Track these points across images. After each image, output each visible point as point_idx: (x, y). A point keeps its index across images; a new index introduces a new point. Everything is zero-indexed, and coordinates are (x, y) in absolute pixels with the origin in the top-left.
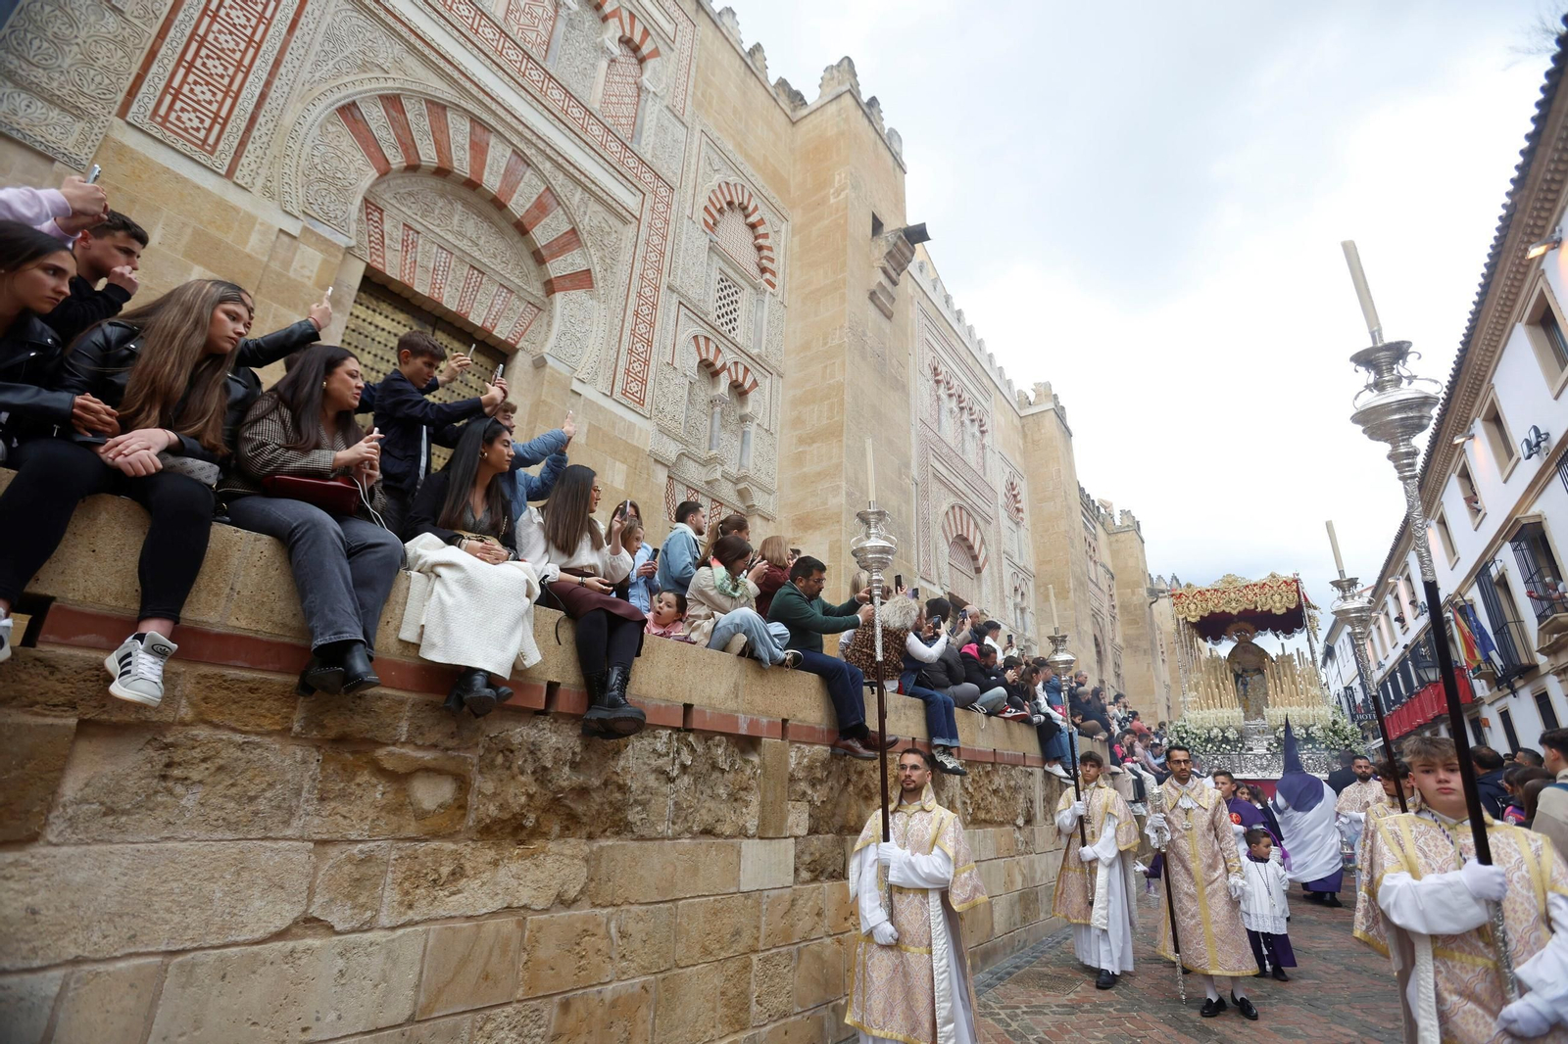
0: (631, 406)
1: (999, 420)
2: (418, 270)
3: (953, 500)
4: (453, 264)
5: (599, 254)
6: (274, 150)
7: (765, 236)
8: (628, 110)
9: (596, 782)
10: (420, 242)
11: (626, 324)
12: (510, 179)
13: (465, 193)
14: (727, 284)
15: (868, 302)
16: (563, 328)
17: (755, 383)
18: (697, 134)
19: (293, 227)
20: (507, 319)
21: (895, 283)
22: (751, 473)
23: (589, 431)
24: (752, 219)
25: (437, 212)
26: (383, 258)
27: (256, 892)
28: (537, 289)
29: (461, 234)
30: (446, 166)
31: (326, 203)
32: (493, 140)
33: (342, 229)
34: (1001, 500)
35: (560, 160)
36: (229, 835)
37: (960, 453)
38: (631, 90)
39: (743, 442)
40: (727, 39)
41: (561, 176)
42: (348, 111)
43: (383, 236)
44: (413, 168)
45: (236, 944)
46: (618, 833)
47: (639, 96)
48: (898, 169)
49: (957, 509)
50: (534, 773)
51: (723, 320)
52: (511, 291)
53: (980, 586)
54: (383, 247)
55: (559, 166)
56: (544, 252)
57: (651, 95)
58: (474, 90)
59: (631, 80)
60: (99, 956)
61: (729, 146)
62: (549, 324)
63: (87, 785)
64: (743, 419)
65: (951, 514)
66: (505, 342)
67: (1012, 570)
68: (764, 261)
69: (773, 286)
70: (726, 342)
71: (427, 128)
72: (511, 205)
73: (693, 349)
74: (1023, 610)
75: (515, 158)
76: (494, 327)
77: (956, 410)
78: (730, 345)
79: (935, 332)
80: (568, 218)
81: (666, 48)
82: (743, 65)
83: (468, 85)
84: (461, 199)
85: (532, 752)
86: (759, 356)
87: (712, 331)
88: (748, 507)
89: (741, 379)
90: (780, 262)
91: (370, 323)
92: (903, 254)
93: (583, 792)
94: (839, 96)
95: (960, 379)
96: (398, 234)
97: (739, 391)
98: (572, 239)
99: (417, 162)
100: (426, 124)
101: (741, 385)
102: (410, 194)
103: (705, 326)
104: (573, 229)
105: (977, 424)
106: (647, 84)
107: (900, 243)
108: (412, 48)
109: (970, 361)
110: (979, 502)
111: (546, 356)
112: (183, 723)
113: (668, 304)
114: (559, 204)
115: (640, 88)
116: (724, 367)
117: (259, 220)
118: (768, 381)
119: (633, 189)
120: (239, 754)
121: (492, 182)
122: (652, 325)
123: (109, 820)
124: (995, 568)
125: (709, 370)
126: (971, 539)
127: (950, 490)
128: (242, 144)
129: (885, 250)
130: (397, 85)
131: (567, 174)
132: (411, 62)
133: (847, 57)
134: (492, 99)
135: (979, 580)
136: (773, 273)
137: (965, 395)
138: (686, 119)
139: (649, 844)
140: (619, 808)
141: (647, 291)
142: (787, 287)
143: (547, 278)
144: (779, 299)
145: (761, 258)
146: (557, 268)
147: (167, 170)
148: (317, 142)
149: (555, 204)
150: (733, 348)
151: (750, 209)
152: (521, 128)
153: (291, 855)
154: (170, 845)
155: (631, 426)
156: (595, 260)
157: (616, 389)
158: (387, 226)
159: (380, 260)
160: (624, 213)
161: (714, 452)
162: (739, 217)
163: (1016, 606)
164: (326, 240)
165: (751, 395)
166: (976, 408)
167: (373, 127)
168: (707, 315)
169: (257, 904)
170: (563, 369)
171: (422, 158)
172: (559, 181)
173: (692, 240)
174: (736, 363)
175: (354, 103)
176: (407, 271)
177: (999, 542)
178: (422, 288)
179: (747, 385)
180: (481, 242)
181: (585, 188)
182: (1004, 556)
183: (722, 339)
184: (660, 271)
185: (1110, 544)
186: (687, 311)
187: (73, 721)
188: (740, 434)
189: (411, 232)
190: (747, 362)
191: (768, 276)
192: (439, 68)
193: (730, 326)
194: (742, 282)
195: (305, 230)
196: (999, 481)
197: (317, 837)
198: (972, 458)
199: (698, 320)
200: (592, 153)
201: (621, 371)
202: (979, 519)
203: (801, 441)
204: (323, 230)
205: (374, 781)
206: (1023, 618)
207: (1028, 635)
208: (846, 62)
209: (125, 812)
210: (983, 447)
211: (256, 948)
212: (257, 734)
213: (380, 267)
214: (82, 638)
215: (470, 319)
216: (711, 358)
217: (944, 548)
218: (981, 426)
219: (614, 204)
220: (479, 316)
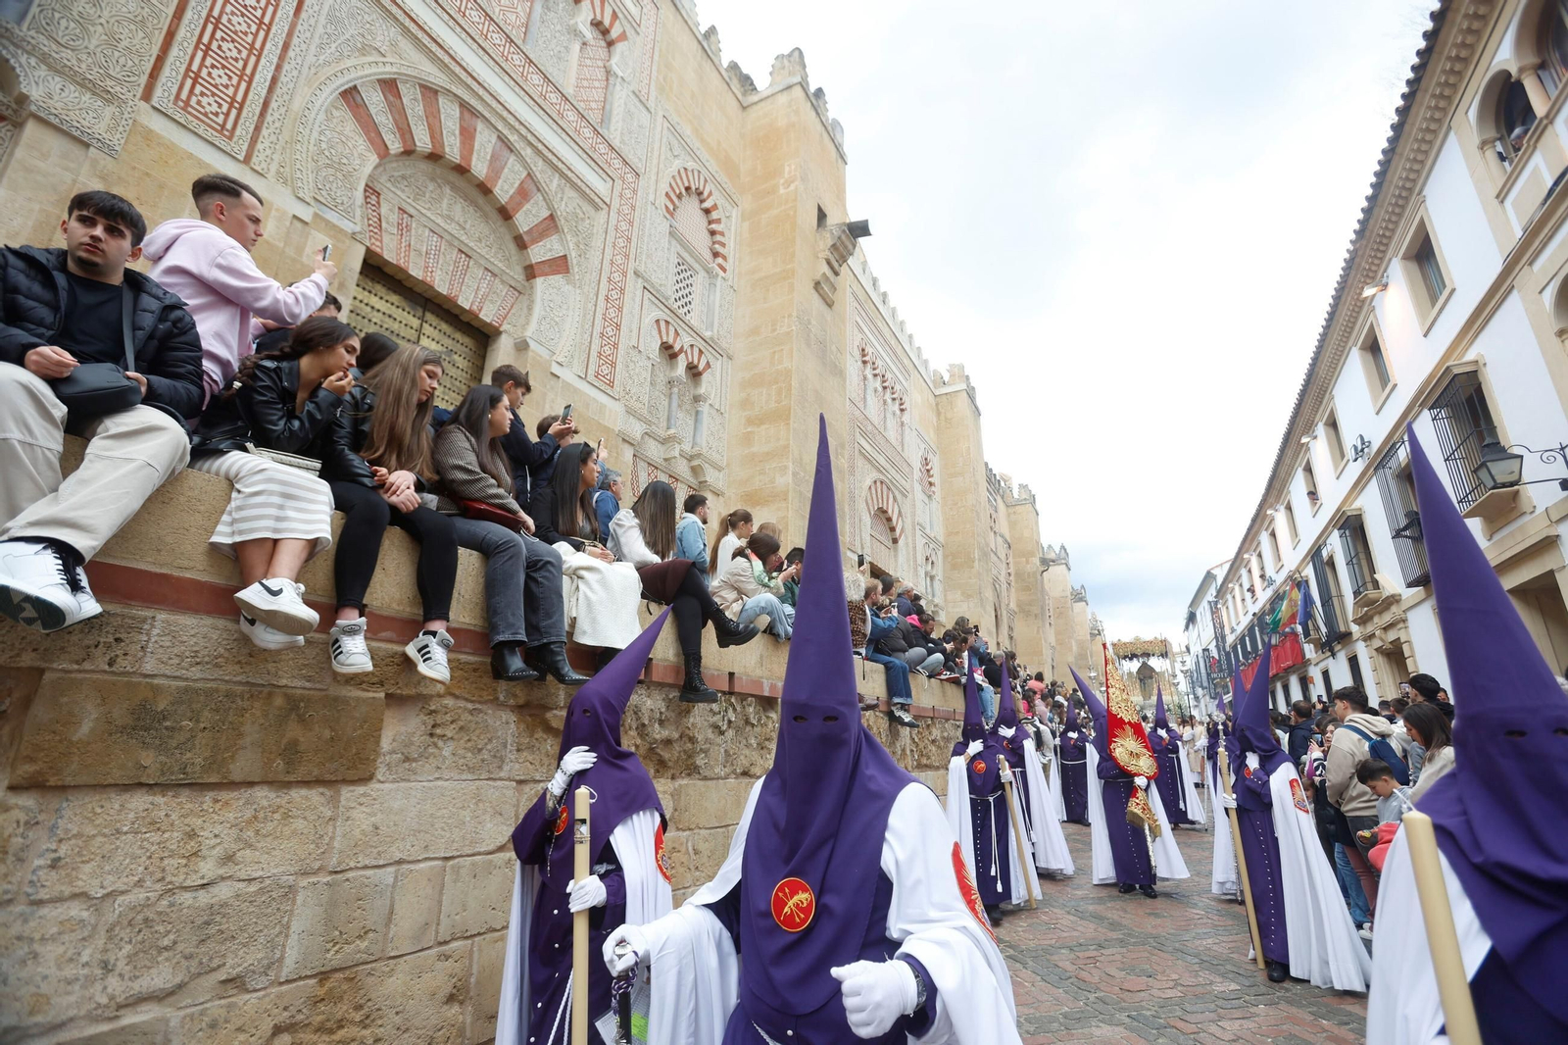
0: (603, 388)
1: (917, 398)
2: (412, 253)
3: (875, 475)
4: (443, 247)
5: (574, 240)
6: (286, 135)
7: (718, 221)
8: (598, 95)
9: (676, 735)
10: (414, 225)
11: (598, 309)
12: (496, 166)
13: (453, 177)
14: (682, 267)
15: (813, 291)
16: (543, 313)
17: (708, 365)
18: (660, 119)
19: (306, 213)
20: (492, 302)
21: (836, 274)
22: (704, 451)
24: (707, 205)
25: (427, 195)
26: (381, 242)
27: (487, 817)
28: (518, 274)
29: (449, 218)
30: (438, 151)
31: (334, 189)
32: (480, 126)
33: (348, 214)
34: (917, 474)
35: (540, 147)
36: (470, 777)
37: (882, 431)
38: (600, 74)
39: (696, 421)
40: (686, 22)
41: (540, 163)
42: (350, 95)
43: (380, 220)
44: (408, 153)
45: (479, 854)
46: (689, 775)
47: (607, 80)
48: (840, 160)
49: (878, 484)
50: (637, 728)
51: (679, 303)
52: (494, 275)
53: (896, 556)
54: (381, 230)
55: (538, 152)
56: (525, 238)
57: (619, 80)
58: (463, 75)
59: (600, 63)
60: (411, 859)
61: (687, 130)
62: (530, 309)
63: (394, 740)
64: (697, 399)
65: (873, 488)
66: (490, 325)
67: (924, 541)
68: (717, 246)
69: (724, 270)
70: (683, 325)
71: (421, 113)
72: (497, 191)
73: (655, 333)
74: (932, 578)
75: (500, 144)
76: (480, 310)
77: (880, 389)
78: (687, 328)
79: (864, 314)
80: (547, 204)
81: (633, 32)
82: (700, 47)
83: (457, 70)
84: (450, 183)
85: (635, 713)
86: (712, 339)
87: (672, 315)
88: (700, 483)
89: (696, 362)
90: (731, 248)
91: (367, 304)
92: (846, 247)
93: (668, 742)
94: (789, 87)
95: (885, 361)
96: (394, 217)
97: (694, 372)
98: (551, 225)
99: (413, 148)
100: (420, 109)
101: (696, 367)
102: (403, 177)
103: (666, 310)
104: (551, 215)
105: (897, 402)
106: (615, 68)
107: (843, 237)
108: (406, 31)
109: (893, 342)
110: (898, 477)
111: (528, 340)
112: (440, 696)
113: (634, 287)
114: (539, 190)
115: (608, 72)
116: (681, 350)
117: (275, 206)
118: (719, 362)
119: (604, 176)
120: (470, 717)
121: (479, 168)
122: (620, 309)
123: (406, 765)
124: (910, 540)
125: (669, 352)
126: (890, 512)
127: (873, 465)
128: (258, 129)
129: (830, 243)
130: (395, 70)
131: (546, 160)
132: (405, 45)
133: (797, 49)
134: (479, 84)
135: (896, 550)
136: (725, 258)
137: (888, 375)
138: (651, 104)
139: (709, 783)
140: (690, 755)
141: (616, 277)
142: (736, 271)
143: (528, 263)
144: (730, 283)
145: (714, 243)
146: (538, 253)
147: (191, 156)
148: (323, 127)
149: (535, 189)
150: (690, 331)
151: (706, 194)
152: (505, 114)
153: (504, 791)
154: (440, 783)
155: (603, 407)
156: (571, 246)
157: (590, 371)
158: (384, 210)
159: (378, 243)
160: (597, 200)
161: (672, 431)
162: (695, 200)
163: (926, 574)
164: (334, 226)
165: (705, 377)
166: (897, 387)
167: (373, 111)
168: (667, 299)
169: (489, 825)
170: (544, 353)
171: (418, 143)
172: (538, 167)
173: (654, 224)
174: (692, 346)
175: (355, 87)
176: (402, 255)
177: (914, 514)
178: (416, 271)
179: (701, 367)
180: (468, 226)
181: (562, 175)
182: (917, 527)
183: (681, 323)
184: (627, 256)
185: (1009, 515)
186: (650, 296)
187: (382, 695)
188: (694, 414)
189: (405, 216)
190: (700, 344)
191: (720, 260)
192: (431, 51)
193: (685, 309)
194: (696, 266)
195: (316, 215)
196: (914, 455)
197: (518, 778)
198: (892, 434)
199: (660, 305)
200: (568, 139)
201: (594, 354)
202: (897, 493)
203: (750, 421)
204: (331, 216)
205: (545, 736)
206: (932, 585)
207: (936, 601)
208: (796, 53)
209: (415, 760)
210: (902, 424)
211: (490, 857)
212: (480, 702)
213: (378, 250)
214: (384, 635)
215: (459, 302)
216: (671, 341)
217: (867, 520)
218: (901, 404)
219: (588, 191)
220: (467, 299)
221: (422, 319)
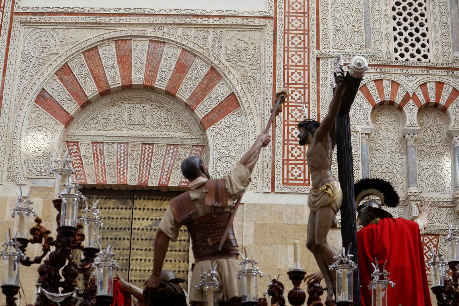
0: (296, 190)
2: (107, 169)
4: (130, 150)
10: (105, 148)
13: (126, 94)
16: (218, 155)
23: (255, 231)
25: (112, 119)
26: (84, 175)
29: (131, 125)
30: (106, 88)
31: (39, 165)
33: (49, 176)
42: (41, 97)
43: (81, 160)
54: (82, 166)
55: (189, 26)
56: (191, 103)
58: (112, 20)
64: (450, 136)
66: (179, 188)
70: (404, 71)
71: (88, 72)
72: (158, 84)
75: (152, 45)
76: (168, 181)
78: (410, 71)
80: (205, 61)
84: (125, 99)
89: (434, 98)
96: (90, 152)
99: (86, 100)
100: (86, 70)
104: (212, 67)
108: (69, 25)
114: (195, 56)
116: (407, 98)
122: (306, 105)
125: (395, 107)
130: (65, 57)
131: (196, 26)
132: (69, 35)
134: (126, 15)
141: (296, 77)
146: (204, 108)
148: (28, 130)
149: (192, 57)
150: (415, 72)
152: (151, 20)
158: (82, 151)
159: (82, 177)
167: (55, 96)
171: (89, 94)
172: (191, 37)
174: (423, 85)
175: (43, 89)
176: (99, 174)
178: (111, 181)
180: (147, 121)
181: (215, 26)
183: (399, 70)
184: (306, 50)
189: (98, 146)
190: (441, 74)
201: (279, 164)
213: (83, 181)
215: (150, 184)
216: (388, 96)
219: (245, 22)
220: (156, 178)
221: (133, 208)
